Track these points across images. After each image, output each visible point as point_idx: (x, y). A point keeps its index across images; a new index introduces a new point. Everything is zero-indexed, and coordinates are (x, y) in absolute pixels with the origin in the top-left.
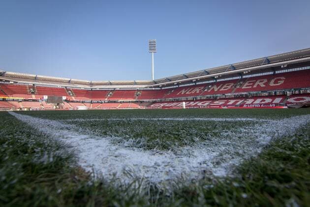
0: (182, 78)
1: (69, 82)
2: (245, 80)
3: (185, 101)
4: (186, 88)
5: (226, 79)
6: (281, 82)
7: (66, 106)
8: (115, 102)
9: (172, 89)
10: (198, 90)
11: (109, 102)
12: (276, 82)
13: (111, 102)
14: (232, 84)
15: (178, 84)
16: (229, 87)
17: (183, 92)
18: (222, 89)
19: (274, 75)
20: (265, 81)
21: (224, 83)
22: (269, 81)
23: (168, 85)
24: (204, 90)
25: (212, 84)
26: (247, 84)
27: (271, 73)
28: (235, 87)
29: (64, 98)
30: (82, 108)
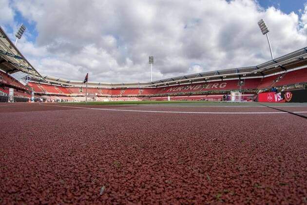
0: (170, 80)
1: (99, 84)
2: (207, 83)
3: (170, 96)
4: (173, 87)
5: (197, 82)
6: (225, 86)
7: (98, 99)
8: (126, 96)
9: (164, 88)
10: (180, 89)
11: (122, 97)
12: (222, 86)
13: (124, 97)
14: (200, 86)
15: (167, 84)
16: (199, 87)
17: (171, 89)
18: (195, 89)
19: (222, 81)
20: (218, 84)
21: (196, 84)
22: (220, 84)
23: (161, 85)
24: (184, 88)
25: (189, 85)
26: (208, 86)
27: (221, 80)
28: (202, 87)
29: (96, 94)
30: (106, 100)
